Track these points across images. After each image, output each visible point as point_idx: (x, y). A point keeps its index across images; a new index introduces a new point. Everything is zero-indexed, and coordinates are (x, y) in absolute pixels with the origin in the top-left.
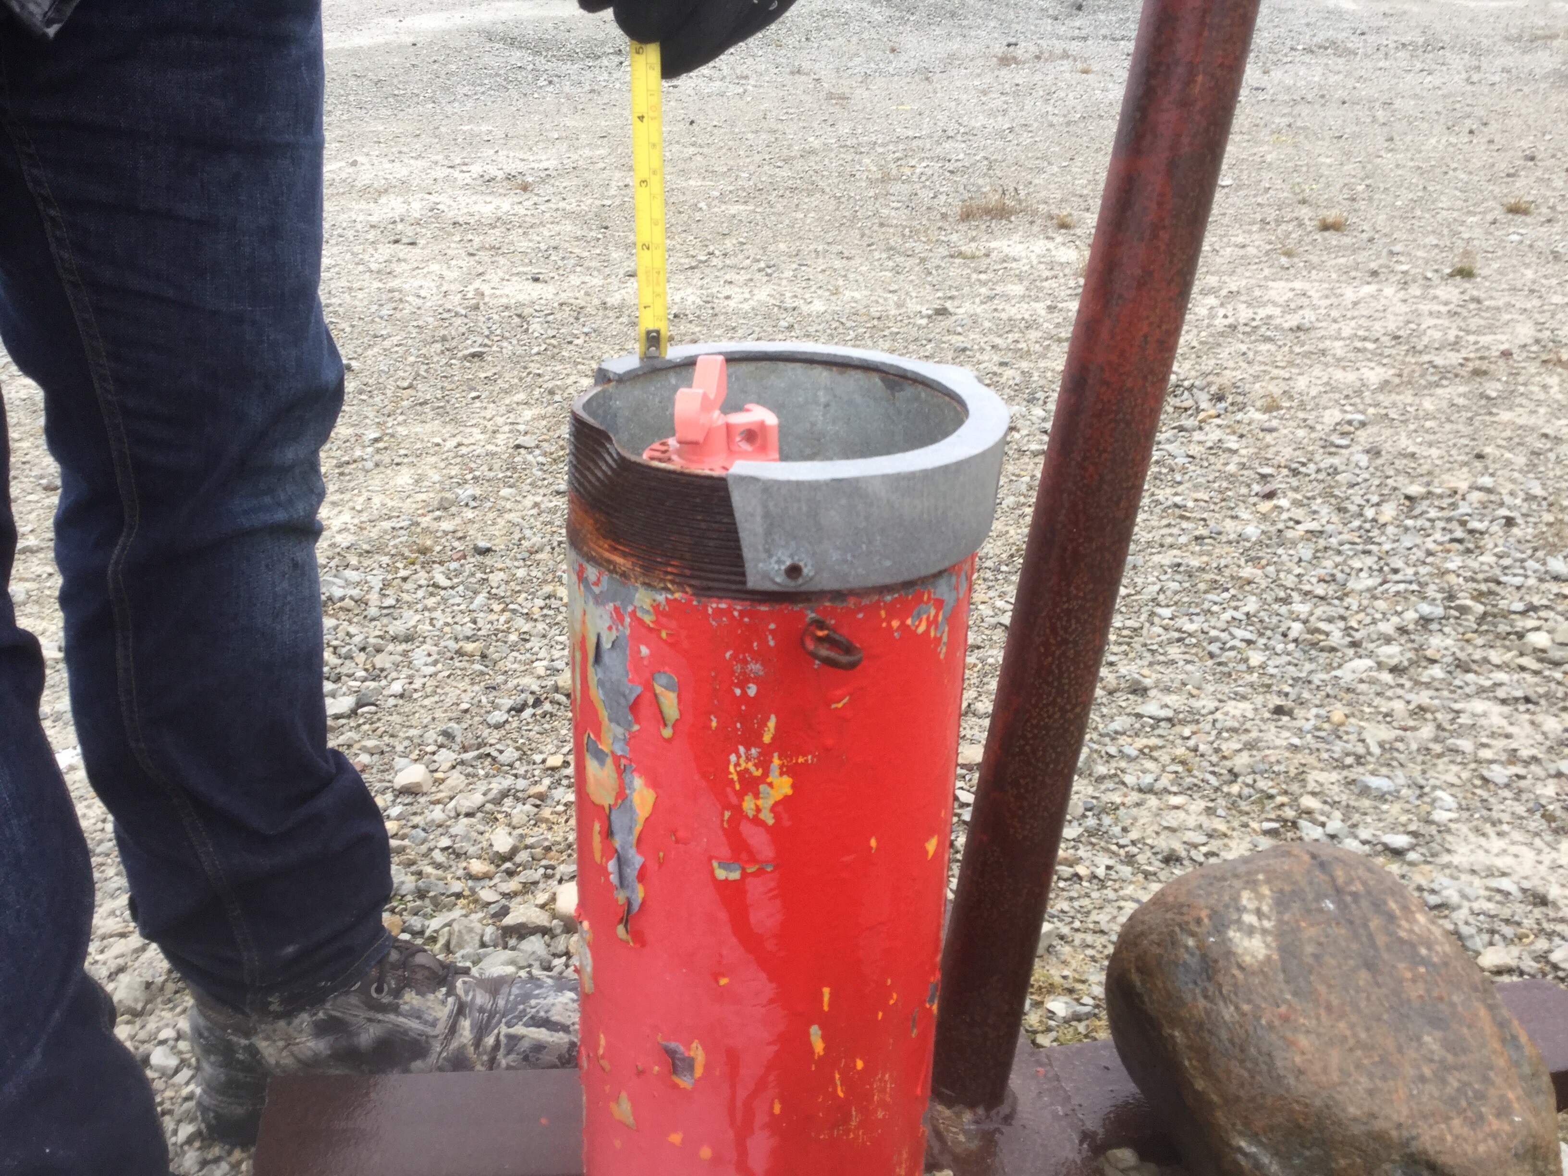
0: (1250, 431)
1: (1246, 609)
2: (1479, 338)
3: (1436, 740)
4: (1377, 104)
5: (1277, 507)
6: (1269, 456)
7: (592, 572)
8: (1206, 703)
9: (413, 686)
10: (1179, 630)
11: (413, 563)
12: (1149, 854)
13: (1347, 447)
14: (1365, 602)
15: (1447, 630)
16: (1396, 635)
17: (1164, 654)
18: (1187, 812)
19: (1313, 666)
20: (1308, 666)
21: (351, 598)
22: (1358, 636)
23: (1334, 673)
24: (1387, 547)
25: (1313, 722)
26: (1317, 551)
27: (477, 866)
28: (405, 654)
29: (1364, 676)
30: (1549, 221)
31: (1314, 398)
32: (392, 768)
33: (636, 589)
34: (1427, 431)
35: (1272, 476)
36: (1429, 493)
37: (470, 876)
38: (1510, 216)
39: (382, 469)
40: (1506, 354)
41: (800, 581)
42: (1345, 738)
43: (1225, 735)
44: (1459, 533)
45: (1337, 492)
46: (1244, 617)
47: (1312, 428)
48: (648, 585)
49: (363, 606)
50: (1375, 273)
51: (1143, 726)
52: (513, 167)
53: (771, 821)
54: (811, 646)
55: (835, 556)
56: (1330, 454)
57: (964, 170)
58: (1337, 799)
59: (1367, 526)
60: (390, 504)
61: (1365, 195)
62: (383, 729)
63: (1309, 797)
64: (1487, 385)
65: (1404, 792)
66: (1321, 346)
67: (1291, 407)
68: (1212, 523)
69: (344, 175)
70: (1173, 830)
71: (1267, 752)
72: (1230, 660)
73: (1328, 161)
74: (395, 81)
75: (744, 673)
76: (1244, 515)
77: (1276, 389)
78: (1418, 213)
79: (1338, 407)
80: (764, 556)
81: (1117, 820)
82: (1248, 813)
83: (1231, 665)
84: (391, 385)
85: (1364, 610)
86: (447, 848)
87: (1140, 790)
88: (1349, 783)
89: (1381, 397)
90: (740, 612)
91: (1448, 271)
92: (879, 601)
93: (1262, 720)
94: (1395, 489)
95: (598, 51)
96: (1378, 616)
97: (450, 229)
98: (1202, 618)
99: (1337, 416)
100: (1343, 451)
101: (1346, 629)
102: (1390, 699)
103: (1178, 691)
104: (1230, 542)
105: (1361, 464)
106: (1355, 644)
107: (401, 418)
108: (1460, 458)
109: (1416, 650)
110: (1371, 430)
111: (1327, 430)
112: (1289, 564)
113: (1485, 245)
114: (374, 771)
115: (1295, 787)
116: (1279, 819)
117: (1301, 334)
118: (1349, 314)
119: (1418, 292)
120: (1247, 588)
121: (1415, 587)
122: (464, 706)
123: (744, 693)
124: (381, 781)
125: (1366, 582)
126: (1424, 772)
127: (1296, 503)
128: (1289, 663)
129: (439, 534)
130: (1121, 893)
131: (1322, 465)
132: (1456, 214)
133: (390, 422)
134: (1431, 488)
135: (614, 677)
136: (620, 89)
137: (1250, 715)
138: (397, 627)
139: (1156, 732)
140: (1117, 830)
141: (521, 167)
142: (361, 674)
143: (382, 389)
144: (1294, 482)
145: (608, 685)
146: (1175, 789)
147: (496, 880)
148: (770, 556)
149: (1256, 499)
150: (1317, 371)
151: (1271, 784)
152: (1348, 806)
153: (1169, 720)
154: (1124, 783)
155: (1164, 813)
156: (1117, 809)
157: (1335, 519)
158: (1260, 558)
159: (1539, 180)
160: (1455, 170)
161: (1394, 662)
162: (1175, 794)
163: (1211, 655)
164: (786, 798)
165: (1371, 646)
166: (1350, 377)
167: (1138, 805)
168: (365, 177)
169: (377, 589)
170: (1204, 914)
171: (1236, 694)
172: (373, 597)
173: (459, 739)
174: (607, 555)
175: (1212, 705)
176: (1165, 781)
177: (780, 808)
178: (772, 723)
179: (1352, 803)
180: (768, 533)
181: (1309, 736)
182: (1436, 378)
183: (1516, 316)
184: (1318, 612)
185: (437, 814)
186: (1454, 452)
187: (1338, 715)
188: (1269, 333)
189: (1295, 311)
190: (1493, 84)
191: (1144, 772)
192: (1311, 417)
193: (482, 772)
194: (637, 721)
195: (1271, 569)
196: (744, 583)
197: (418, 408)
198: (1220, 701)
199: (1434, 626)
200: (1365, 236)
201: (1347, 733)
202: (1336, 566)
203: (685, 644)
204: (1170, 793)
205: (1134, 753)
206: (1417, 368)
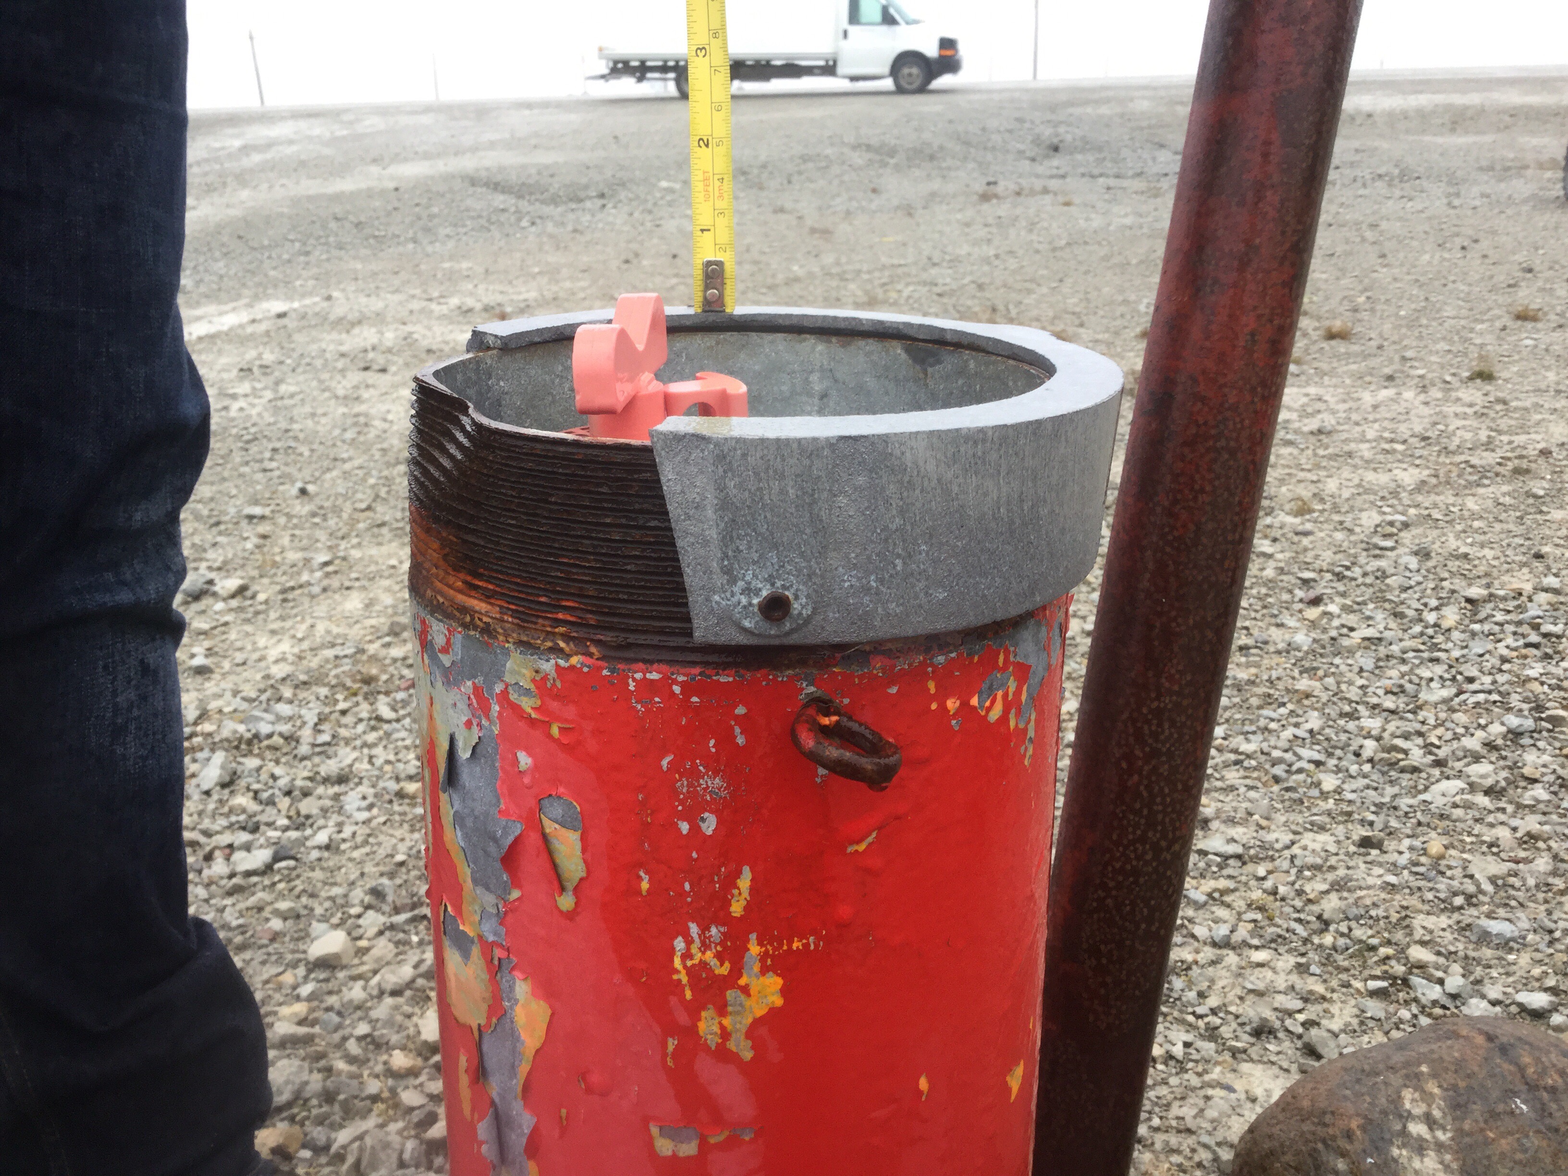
0: (1283, 535)
1: (1308, 726)
2: (1513, 438)
3: (1554, 873)
4: (1364, 226)
5: (1325, 613)
6: (1308, 560)
7: (438, 631)
8: (1279, 836)
9: (342, 835)
10: (1236, 751)
11: (355, 694)
12: (1234, 1025)
13: (1392, 549)
14: (1443, 715)
15: (1541, 744)
16: (1484, 752)
17: (1222, 779)
18: (1274, 970)
19: (1396, 790)
20: (1390, 791)
21: (281, 735)
22: (1441, 753)
23: (1422, 797)
24: (1456, 653)
25: (1407, 855)
26: (1379, 660)
27: (400, 1060)
28: (336, 797)
29: (1457, 799)
30: (1560, 326)
31: (1348, 500)
32: (308, 935)
33: (507, 653)
34: (1476, 531)
35: (1314, 580)
36: (1491, 595)
37: (390, 1073)
38: (1519, 323)
39: (330, 593)
40: (1545, 453)
41: (788, 625)
42: (1449, 873)
43: (1307, 873)
44: (1534, 638)
45: (1389, 596)
46: (1307, 735)
47: (1351, 531)
48: (525, 646)
49: (294, 744)
50: (1390, 378)
51: (1209, 865)
52: (491, 298)
53: (747, 1055)
54: (808, 741)
55: (849, 580)
56: (1375, 556)
57: (952, 293)
58: (1452, 949)
59: (1430, 631)
60: (335, 630)
61: (1367, 306)
62: (300, 888)
63: (1418, 947)
64: (1532, 483)
65: (1530, 937)
66: (1346, 448)
67: (1324, 510)
68: (1255, 632)
69: (317, 309)
70: (1260, 994)
71: (1360, 893)
72: (1299, 784)
73: (1324, 276)
74: (376, 223)
75: (693, 794)
76: (1291, 622)
77: (1305, 492)
78: (1424, 321)
79: (1375, 510)
80: (720, 580)
81: (1190, 984)
82: (1347, 970)
83: (1301, 790)
84: (348, 508)
85: (1442, 725)
86: (365, 1037)
87: (1215, 944)
88: (1464, 929)
89: (1420, 498)
90: (683, 685)
91: (1467, 374)
92: (923, 664)
93: (1347, 854)
94: (1453, 592)
95: (582, 194)
96: (1461, 730)
97: (424, 356)
98: (1259, 737)
99: (1377, 519)
100: (1389, 553)
101: (1426, 746)
102: (1492, 825)
103: (1244, 822)
104: (1279, 652)
105: (1411, 567)
106: (1439, 763)
107: (355, 541)
108: (1517, 558)
109: (1510, 768)
110: (1415, 531)
111: (1367, 532)
112: (1349, 675)
113: (1500, 350)
114: (287, 939)
115: (1399, 936)
116: (1385, 976)
117: (1322, 437)
118: (1371, 417)
119: (1439, 395)
120: (1306, 702)
121: (1495, 697)
122: (400, 858)
123: (695, 829)
124: (294, 952)
125: (1438, 693)
126: (1549, 913)
127: (1346, 609)
128: (1368, 787)
129: (387, 661)
130: (1207, 1078)
131: (1369, 568)
132: (1463, 322)
133: (343, 545)
134: (1492, 590)
135: (479, 808)
136: (603, 229)
137: (1333, 849)
138: (330, 767)
139: (1225, 872)
140: (1192, 995)
141: (499, 298)
142: (283, 822)
143: (337, 510)
144: (1341, 587)
145: (469, 822)
146: (1255, 942)
147: (423, 1078)
148: (733, 581)
149: (1300, 606)
150: (1346, 473)
151: (1370, 932)
152: (1466, 957)
153: (1239, 857)
154: (1193, 936)
155: (1248, 971)
156: (1189, 968)
157: (1392, 625)
158: (1316, 669)
159: (1542, 290)
160: (1454, 282)
161: (1489, 782)
162: (1257, 948)
163: (1277, 780)
164: (773, 1012)
165: (1458, 765)
166: (1383, 478)
167: (1213, 963)
168: (339, 310)
169: (311, 724)
170: (1354, 1124)
171: (1312, 824)
172: (306, 734)
173: (390, 898)
174: (461, 598)
175: (1287, 838)
176: (1243, 932)
177: (763, 1031)
178: (745, 882)
179: (1472, 954)
180: (727, 538)
181: (1406, 872)
182: (1475, 478)
183: (1547, 416)
184: (1391, 727)
185: (356, 992)
186: (1509, 552)
187: (1436, 845)
188: (1289, 437)
189: (1312, 415)
190: (1474, 208)
191: (1216, 921)
192: (1348, 519)
193: (415, 939)
194: (516, 883)
195: (1330, 681)
196: (688, 633)
197: (376, 530)
198: (1295, 833)
199: (1526, 741)
200: (1373, 343)
201: (1450, 868)
202: (1403, 675)
203: (592, 745)
204: (1250, 947)
205: (1203, 898)
206: (1454, 468)
